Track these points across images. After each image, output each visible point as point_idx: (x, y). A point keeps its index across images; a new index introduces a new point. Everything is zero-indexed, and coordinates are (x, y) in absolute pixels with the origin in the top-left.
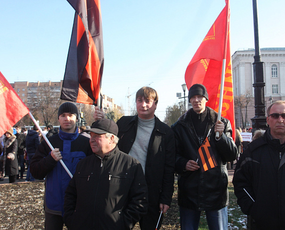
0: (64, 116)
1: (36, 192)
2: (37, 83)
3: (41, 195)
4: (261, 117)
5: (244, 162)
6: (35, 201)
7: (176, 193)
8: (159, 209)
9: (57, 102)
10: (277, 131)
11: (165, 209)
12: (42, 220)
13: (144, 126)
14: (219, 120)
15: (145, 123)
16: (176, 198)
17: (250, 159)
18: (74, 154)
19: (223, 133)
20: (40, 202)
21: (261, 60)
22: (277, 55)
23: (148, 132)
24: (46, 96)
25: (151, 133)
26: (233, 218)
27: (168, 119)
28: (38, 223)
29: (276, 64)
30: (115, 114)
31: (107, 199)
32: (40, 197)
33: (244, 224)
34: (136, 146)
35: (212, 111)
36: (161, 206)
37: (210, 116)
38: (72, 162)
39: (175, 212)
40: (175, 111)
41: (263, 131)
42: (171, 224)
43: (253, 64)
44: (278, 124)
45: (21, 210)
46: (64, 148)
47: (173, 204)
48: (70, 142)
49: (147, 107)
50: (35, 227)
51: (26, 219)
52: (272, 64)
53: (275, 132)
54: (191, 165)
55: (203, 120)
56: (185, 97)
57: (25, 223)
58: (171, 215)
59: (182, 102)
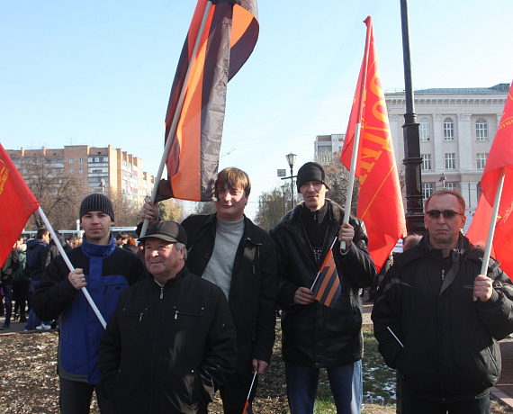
0: (90, 216)
1: (30, 350)
2: (21, 151)
3: (40, 355)
4: (416, 214)
5: (388, 286)
6: (29, 366)
7: (278, 345)
8: (252, 368)
9: (58, 186)
10: (437, 237)
11: (261, 369)
12: (46, 398)
13: (226, 231)
14: (346, 221)
15: (228, 228)
16: (278, 353)
17: (397, 281)
18: (108, 279)
19: (353, 244)
20: (39, 368)
21: (416, 121)
22: (453, 101)
23: (232, 243)
24: (38, 175)
25: (238, 243)
26: (375, 383)
27: (263, 215)
28: (38, 403)
29: (451, 117)
30: (166, 208)
31: (173, 349)
32: (38, 359)
33: (393, 392)
34: (213, 264)
35: (336, 206)
36: (255, 362)
37: (333, 215)
38: (105, 293)
39: (278, 376)
40: (276, 201)
41: (419, 237)
42: (272, 397)
43: (404, 127)
44: (438, 227)
45: (5, 382)
46: (90, 270)
47: (275, 363)
48: (100, 260)
49: (233, 200)
50: (33, 410)
51: (16, 398)
52: (445, 117)
53: (435, 239)
54: (302, 295)
55: (320, 222)
56: (292, 177)
57: (15, 404)
58: (271, 383)
59: (287, 185)
